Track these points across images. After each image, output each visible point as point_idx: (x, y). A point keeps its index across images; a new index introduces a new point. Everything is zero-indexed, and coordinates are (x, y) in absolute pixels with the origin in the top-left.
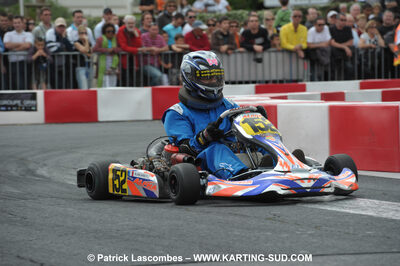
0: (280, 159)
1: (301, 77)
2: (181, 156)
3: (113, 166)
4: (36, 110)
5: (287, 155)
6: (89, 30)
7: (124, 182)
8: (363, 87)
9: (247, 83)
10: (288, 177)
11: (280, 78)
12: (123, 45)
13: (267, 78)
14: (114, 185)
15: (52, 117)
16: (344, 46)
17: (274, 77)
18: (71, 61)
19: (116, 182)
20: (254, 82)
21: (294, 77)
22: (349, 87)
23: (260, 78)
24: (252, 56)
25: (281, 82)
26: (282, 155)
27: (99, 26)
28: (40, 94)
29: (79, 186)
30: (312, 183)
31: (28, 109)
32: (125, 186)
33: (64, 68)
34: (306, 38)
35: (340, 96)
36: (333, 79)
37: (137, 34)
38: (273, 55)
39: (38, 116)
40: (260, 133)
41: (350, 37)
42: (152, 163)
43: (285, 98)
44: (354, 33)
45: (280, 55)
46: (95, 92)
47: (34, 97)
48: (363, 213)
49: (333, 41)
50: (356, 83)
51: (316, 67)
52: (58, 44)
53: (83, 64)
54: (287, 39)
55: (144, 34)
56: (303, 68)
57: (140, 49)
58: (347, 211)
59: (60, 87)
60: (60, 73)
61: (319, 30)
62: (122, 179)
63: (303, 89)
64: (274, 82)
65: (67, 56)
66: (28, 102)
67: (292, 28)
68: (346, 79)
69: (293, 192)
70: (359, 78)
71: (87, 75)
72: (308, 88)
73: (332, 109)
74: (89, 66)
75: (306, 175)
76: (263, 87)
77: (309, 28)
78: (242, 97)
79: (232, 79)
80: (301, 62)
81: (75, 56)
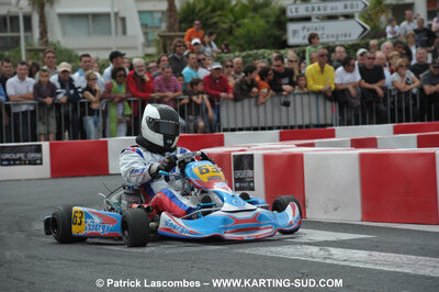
1: (329, 122)
4: (41, 164)
8: (397, 131)
9: (270, 128)
11: (307, 122)
12: (134, 90)
13: (292, 123)
15: (59, 171)
16: (376, 86)
17: (299, 122)
18: (79, 110)
20: (279, 128)
21: (322, 122)
22: (382, 132)
23: (285, 124)
24: (276, 99)
25: (307, 126)
28: (45, 146)
31: (33, 163)
34: (333, 79)
35: (371, 142)
37: (147, 78)
39: (44, 170)
41: (382, 77)
43: (312, 145)
44: (386, 72)
45: (306, 98)
46: (106, 142)
47: (39, 149)
48: (399, 270)
49: (363, 82)
50: (390, 127)
51: (345, 111)
53: (92, 112)
54: (313, 80)
55: (157, 78)
56: (329, 111)
57: (153, 95)
63: (332, 134)
64: (300, 127)
66: (32, 155)
67: (318, 68)
68: (378, 123)
70: (393, 122)
71: (96, 124)
72: (337, 133)
73: (362, 156)
74: (98, 115)
76: (288, 133)
77: (336, 68)
78: (264, 145)
79: (255, 125)
80: (329, 104)
81: (83, 104)
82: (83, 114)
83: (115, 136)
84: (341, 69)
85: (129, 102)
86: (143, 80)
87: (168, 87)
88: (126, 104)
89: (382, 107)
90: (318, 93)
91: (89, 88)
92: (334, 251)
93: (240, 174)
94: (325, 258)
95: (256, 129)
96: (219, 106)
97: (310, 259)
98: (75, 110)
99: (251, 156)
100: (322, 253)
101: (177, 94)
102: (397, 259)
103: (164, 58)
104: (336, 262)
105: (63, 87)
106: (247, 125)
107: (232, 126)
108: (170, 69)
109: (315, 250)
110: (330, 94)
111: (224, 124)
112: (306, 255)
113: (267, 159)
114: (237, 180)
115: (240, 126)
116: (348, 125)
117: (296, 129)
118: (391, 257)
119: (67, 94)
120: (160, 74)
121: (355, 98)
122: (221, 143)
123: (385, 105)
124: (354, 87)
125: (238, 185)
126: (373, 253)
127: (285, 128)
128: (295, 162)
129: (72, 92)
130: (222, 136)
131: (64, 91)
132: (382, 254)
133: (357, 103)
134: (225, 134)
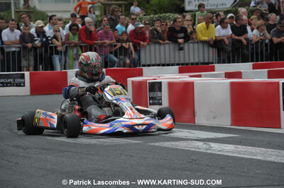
1: (211, 61)
4: (24, 86)
6: (61, 29)
8: (255, 67)
9: (173, 65)
11: (196, 61)
12: (84, 39)
13: (187, 62)
15: (35, 91)
16: (242, 38)
17: (192, 61)
18: (49, 51)
20: (178, 65)
21: (206, 61)
22: (245, 68)
23: (182, 62)
25: (197, 64)
27: (68, 26)
28: (27, 74)
31: (19, 85)
34: (214, 33)
35: (238, 75)
36: (234, 62)
38: (191, 45)
39: (26, 90)
41: (246, 32)
43: (200, 76)
44: (249, 28)
45: (196, 45)
46: (66, 72)
47: (23, 76)
48: (254, 157)
49: (233, 35)
50: (250, 64)
51: (222, 53)
53: (57, 53)
54: (202, 34)
56: (211, 54)
57: (96, 42)
58: (243, 156)
61: (224, 28)
63: (213, 69)
64: (192, 64)
66: (18, 80)
67: (205, 26)
68: (242, 62)
70: (252, 61)
71: (60, 60)
72: (216, 69)
73: (232, 84)
74: (61, 55)
76: (184, 68)
78: (168, 76)
79: (163, 62)
80: (211, 49)
81: (51, 48)
82: (52, 54)
83: (72, 69)
84: (219, 26)
85: (81, 47)
88: (79, 48)
89: (246, 52)
90: (204, 42)
91: (55, 37)
92: (213, 145)
93: (152, 94)
94: (207, 150)
95: (163, 65)
96: (139, 50)
97: (197, 150)
98: (46, 51)
99: (160, 83)
100: (205, 146)
101: (112, 42)
102: (253, 151)
103: (105, 19)
104: (214, 152)
105: (38, 36)
106: (158, 62)
107: (148, 63)
108: (109, 26)
109: (200, 144)
110: (212, 43)
111: (143, 62)
112: (195, 147)
113: (171, 85)
114: (151, 98)
115: (153, 63)
116: (223, 63)
117: (190, 65)
118: (250, 149)
119: (41, 41)
120: (103, 29)
121: (228, 46)
122: (141, 74)
123: (248, 50)
124: (228, 38)
125: (151, 101)
126: (238, 146)
127: (182, 64)
128: (189, 87)
129: (44, 39)
130: (142, 69)
131: (39, 39)
132: (244, 147)
134: (144, 68)
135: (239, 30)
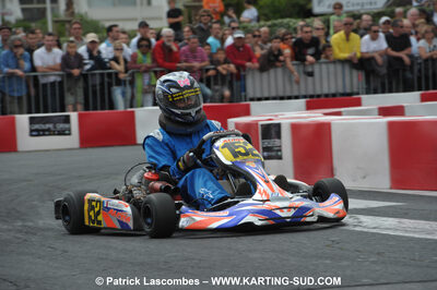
0: (259, 187)
1: (355, 90)
2: (158, 185)
3: (89, 196)
4: (70, 134)
5: (267, 182)
6: (125, 46)
7: (98, 213)
8: (424, 99)
9: (297, 98)
10: (266, 206)
11: (333, 91)
12: (160, 61)
13: (318, 92)
14: (90, 217)
15: (89, 140)
16: (402, 55)
17: (326, 91)
18: (106, 79)
19: (92, 213)
20: (305, 97)
21: (348, 91)
22: (409, 99)
23: (311, 93)
24: (301, 68)
25: (334, 95)
26: (262, 182)
27: (135, 41)
28: (74, 116)
29: (57, 218)
30: (293, 212)
31: (62, 133)
32: (100, 218)
33: (98, 88)
34: (360, 47)
35: (399, 110)
36: (391, 91)
37: (175, 48)
38: (324, 66)
39: (73, 140)
40: (240, 158)
41: (408, 44)
42: (131, 192)
43: (339, 114)
45: (332, 67)
46: (133, 112)
47: (67, 120)
49: (389, 50)
50: (416, 95)
51: (372, 78)
52: (92, 62)
53: (119, 82)
54: (339, 48)
55: (184, 48)
56: (356, 79)
57: (179, 65)
59: (95, 109)
60: (94, 93)
61: (374, 38)
62: (97, 209)
63: (358, 103)
64: (327, 96)
65: (102, 75)
66: (61, 126)
67: (344, 36)
68: (405, 91)
69: (272, 222)
70: (420, 90)
71: (124, 94)
72: (363, 102)
73: (391, 124)
74: (125, 84)
75: (286, 204)
76: (314, 102)
77: (362, 36)
78: (291, 114)
79: (281, 94)
80: (355, 73)
81: (110, 75)
82: (110, 85)
83: (142, 106)
84: (367, 37)
85: (155, 72)
86: (170, 50)
87: (195, 58)
88: (153, 74)
89: (409, 75)
90: (344, 62)
92: (363, 218)
93: (267, 143)
94: (355, 225)
95: (282, 98)
96: (244, 76)
99: (279, 126)
100: (351, 220)
101: (203, 64)
102: (428, 227)
103: (187, 29)
104: (366, 230)
105: (91, 58)
106: (273, 94)
107: (259, 95)
108: (196, 40)
110: (356, 62)
111: (250, 92)
113: (295, 128)
114: (265, 149)
115: (266, 95)
120: (187, 44)
121: (382, 66)
122: (247, 112)
123: (412, 73)
124: (381, 55)
125: (265, 154)
126: (404, 220)
127: (311, 96)
128: (323, 130)
130: (248, 106)
132: (412, 221)
133: (384, 71)
134: (252, 103)
135: (399, 41)
